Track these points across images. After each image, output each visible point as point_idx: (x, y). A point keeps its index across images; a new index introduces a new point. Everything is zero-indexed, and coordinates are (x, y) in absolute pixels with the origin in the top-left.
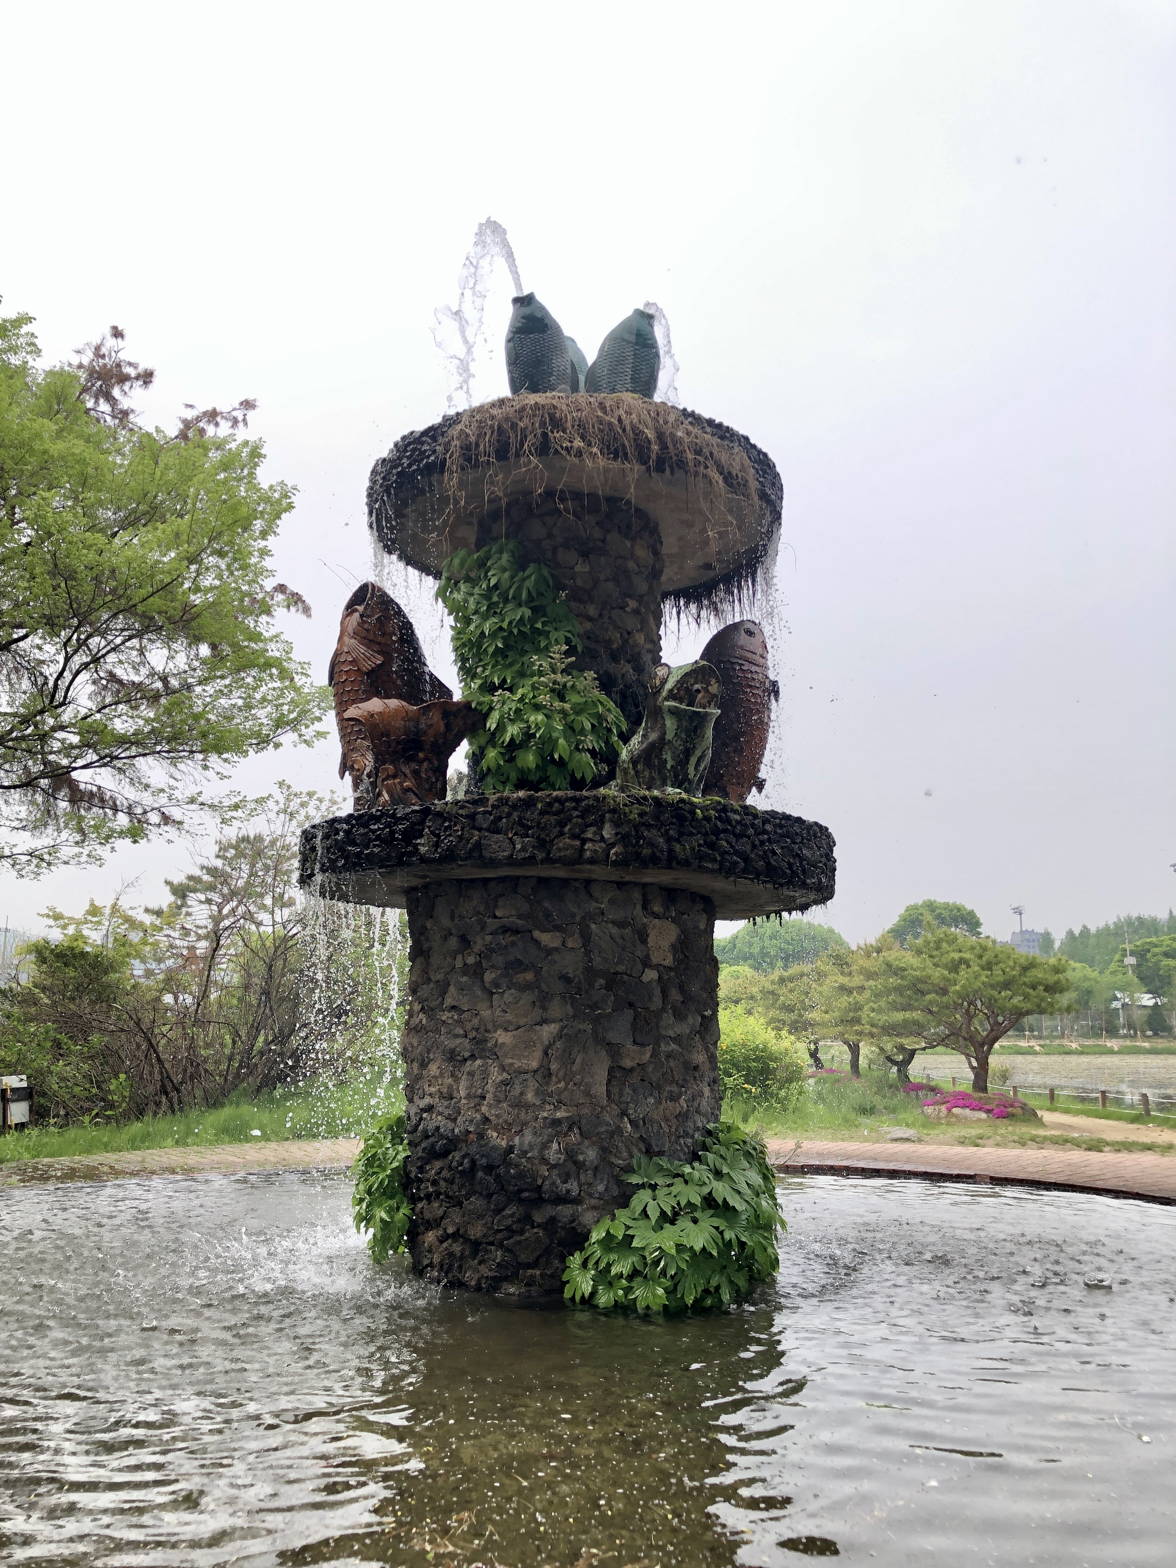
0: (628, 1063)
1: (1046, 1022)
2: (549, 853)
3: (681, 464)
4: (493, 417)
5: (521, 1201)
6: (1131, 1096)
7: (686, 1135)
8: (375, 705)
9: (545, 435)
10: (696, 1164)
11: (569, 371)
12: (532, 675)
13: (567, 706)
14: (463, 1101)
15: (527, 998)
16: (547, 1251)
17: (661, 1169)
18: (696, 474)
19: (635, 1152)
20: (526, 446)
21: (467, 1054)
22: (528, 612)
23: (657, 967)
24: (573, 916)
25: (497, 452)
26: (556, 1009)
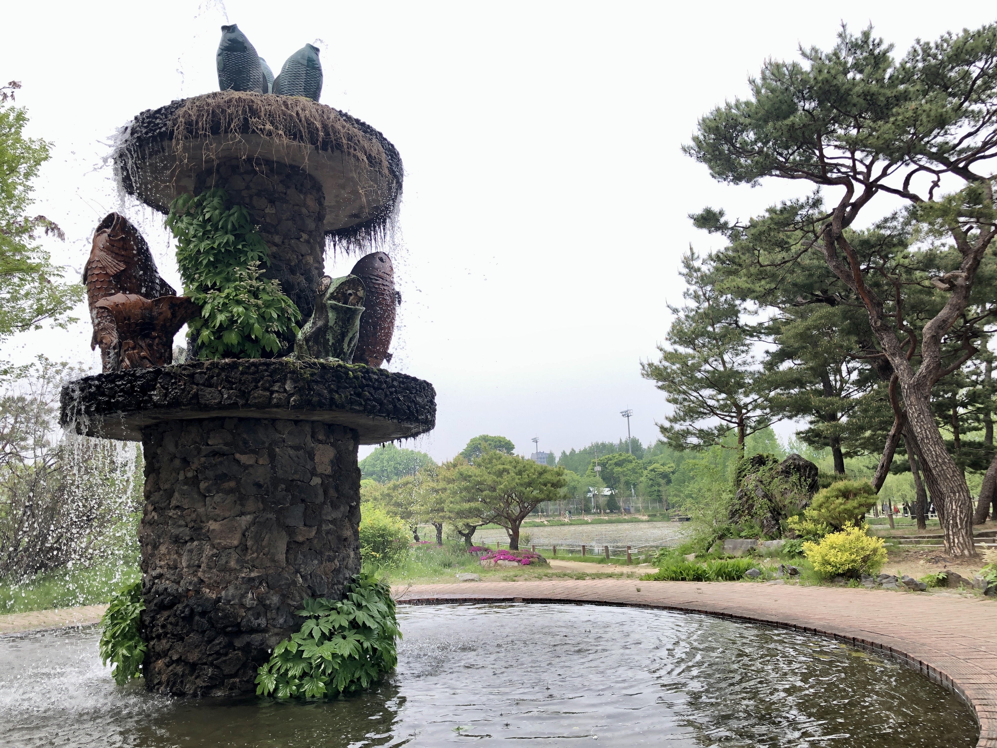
0: (300, 539)
1: (551, 506)
2: (247, 400)
3: (339, 146)
4: (208, 105)
5: (226, 634)
6: (598, 548)
7: (339, 583)
8: (120, 298)
9: (246, 119)
10: (345, 601)
11: (261, 80)
12: (235, 281)
13: (260, 302)
14: (185, 570)
15: (230, 499)
16: (244, 665)
17: (322, 606)
18: (349, 154)
19: (305, 596)
20: (232, 126)
21: (187, 538)
22: (232, 238)
23: (321, 475)
24: (264, 443)
25: (211, 128)
26: (251, 505)
